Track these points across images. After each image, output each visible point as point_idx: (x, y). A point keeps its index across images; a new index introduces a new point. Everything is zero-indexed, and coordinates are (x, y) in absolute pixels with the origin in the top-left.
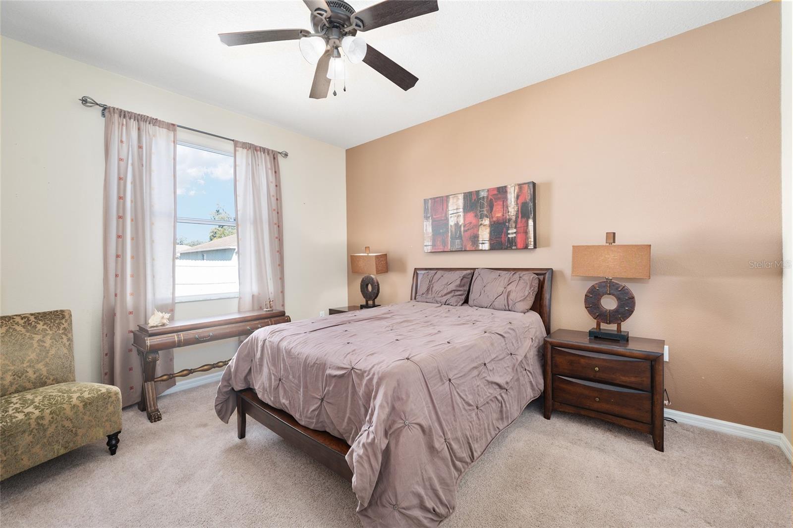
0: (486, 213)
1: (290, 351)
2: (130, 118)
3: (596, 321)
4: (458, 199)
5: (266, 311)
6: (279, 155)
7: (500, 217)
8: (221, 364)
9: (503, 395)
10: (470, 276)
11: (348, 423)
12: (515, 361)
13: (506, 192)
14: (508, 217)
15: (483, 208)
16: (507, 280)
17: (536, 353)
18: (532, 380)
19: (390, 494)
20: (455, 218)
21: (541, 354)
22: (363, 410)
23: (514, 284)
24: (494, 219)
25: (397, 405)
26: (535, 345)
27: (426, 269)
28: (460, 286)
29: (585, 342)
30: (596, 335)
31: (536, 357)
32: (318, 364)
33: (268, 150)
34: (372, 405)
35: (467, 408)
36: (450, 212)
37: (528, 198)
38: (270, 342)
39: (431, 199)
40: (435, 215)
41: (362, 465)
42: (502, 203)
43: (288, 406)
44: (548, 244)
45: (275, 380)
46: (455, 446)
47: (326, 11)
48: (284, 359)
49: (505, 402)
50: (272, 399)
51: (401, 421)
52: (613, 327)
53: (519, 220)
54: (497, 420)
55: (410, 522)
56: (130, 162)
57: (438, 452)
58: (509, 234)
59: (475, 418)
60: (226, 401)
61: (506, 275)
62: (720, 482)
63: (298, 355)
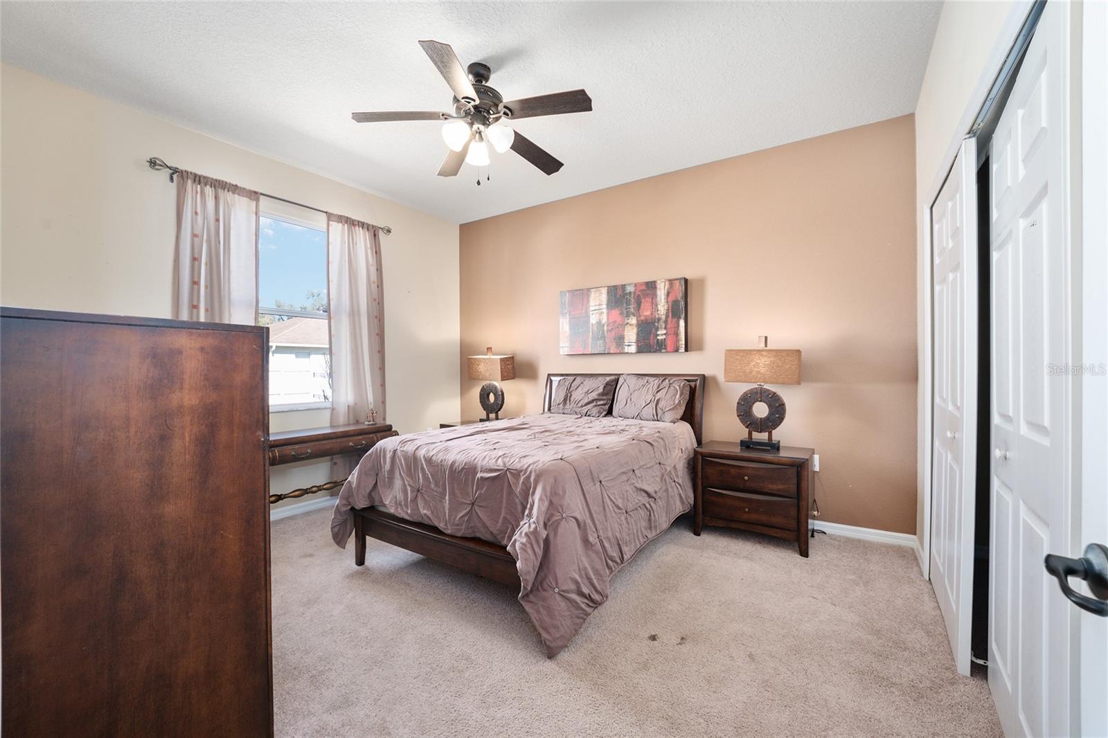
0: (633, 310)
1: (431, 458)
2: (206, 185)
3: (747, 430)
4: (602, 293)
5: (369, 425)
6: (380, 231)
7: (648, 316)
8: (314, 489)
9: (652, 503)
10: (614, 383)
11: (503, 523)
12: (663, 471)
13: (655, 288)
14: (657, 316)
15: (630, 305)
16: (656, 386)
17: (686, 465)
18: (681, 492)
19: (551, 579)
20: (598, 315)
21: (691, 467)
22: (519, 507)
23: (663, 392)
24: (642, 318)
25: (554, 501)
26: (685, 457)
27: (562, 375)
28: (602, 394)
29: (737, 450)
30: (747, 445)
31: (686, 470)
32: (467, 469)
33: (368, 225)
34: (530, 500)
35: (617, 510)
36: (592, 308)
37: (680, 295)
38: (403, 451)
39: (568, 291)
40: (574, 311)
41: (526, 551)
42: (651, 300)
43: (430, 516)
44: (700, 348)
45: (412, 491)
46: (607, 545)
47: (474, 101)
48: (422, 468)
49: (653, 510)
50: (409, 511)
51: (559, 514)
52: (763, 436)
53: (670, 319)
54: (646, 529)
55: (570, 604)
56: (205, 238)
57: (592, 545)
58: (658, 335)
59: (624, 522)
60: (344, 523)
61: (655, 382)
62: (853, 577)
63: (441, 461)
